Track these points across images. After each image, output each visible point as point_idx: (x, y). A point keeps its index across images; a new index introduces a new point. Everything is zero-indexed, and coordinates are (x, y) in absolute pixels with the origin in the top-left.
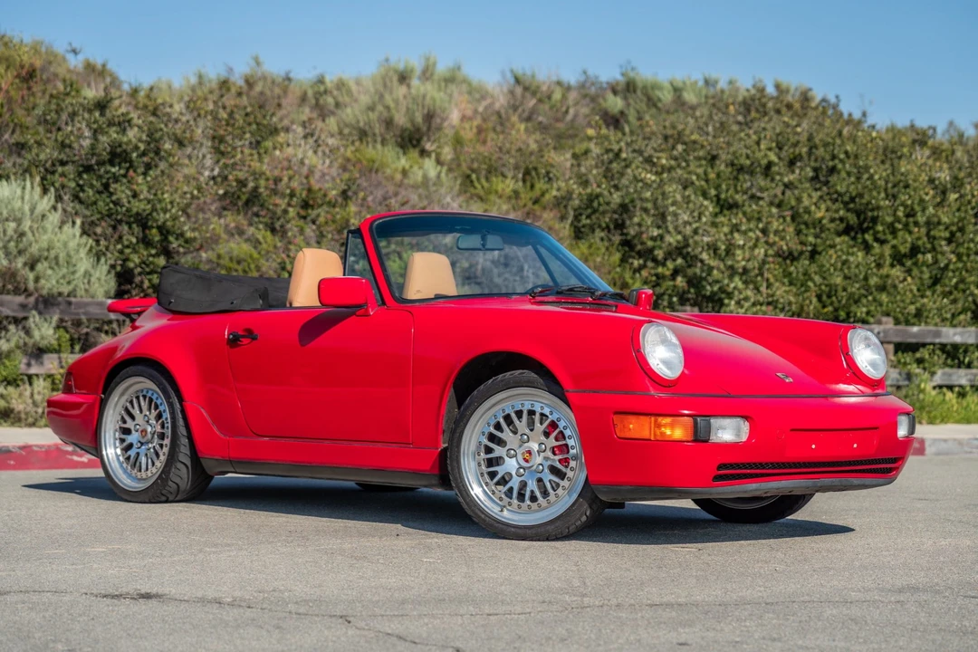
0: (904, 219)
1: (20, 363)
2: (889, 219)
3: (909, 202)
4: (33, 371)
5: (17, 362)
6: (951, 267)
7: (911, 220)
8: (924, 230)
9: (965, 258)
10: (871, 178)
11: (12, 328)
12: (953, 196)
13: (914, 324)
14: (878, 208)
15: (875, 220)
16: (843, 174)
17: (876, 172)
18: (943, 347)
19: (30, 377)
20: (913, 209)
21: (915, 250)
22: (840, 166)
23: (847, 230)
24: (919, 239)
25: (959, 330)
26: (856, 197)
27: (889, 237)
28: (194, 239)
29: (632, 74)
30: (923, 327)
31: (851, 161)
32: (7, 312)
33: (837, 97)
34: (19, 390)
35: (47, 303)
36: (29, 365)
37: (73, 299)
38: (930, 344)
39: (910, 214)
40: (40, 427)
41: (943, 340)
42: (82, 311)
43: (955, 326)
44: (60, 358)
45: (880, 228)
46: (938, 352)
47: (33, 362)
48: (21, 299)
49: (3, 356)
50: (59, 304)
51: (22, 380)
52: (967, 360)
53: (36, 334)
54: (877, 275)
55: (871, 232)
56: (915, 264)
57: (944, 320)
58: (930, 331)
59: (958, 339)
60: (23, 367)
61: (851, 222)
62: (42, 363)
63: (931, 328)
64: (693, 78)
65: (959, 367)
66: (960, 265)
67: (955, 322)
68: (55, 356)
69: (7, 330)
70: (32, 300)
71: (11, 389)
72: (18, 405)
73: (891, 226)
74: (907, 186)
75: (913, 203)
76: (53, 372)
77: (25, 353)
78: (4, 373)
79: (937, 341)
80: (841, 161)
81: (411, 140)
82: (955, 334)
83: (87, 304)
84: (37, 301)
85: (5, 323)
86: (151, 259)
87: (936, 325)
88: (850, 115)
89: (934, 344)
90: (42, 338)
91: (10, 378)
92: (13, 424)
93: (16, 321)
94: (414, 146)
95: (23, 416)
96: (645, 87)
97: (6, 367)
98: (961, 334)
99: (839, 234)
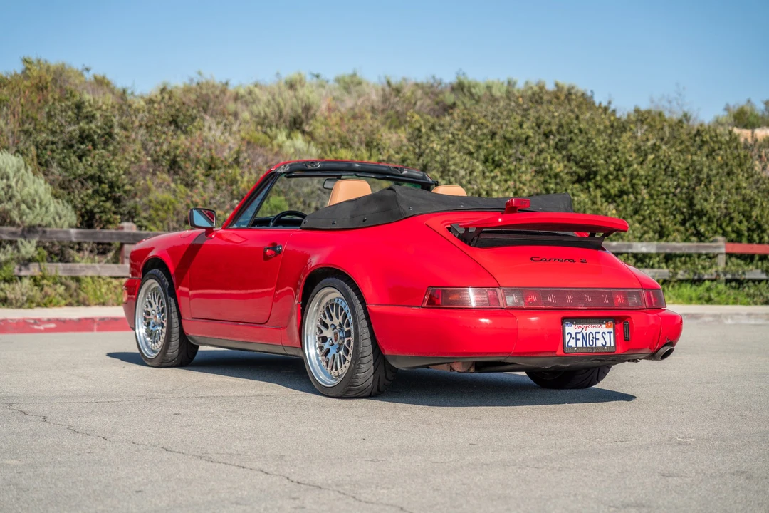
0: (615, 173)
1: (15, 269)
2: (605, 172)
3: (618, 162)
4: (23, 273)
5: (12, 268)
6: (646, 203)
7: (620, 173)
8: (628, 179)
9: (655, 197)
10: (594, 145)
11: (8, 247)
12: (651, 157)
13: (615, 240)
14: (597, 165)
15: (595, 173)
16: (577, 143)
17: (597, 142)
18: (635, 255)
19: (20, 278)
20: (620, 166)
21: (622, 193)
22: (574, 138)
23: (580, 180)
24: (624, 185)
25: (644, 244)
26: (584, 157)
27: (604, 184)
28: (130, 191)
29: (462, 78)
30: (620, 242)
31: (584, 135)
32: (6, 237)
33: (592, 92)
34: (12, 286)
35: (30, 231)
36: (20, 270)
37: (48, 229)
38: (625, 253)
39: (619, 169)
40: (25, 308)
41: (635, 250)
42: (53, 236)
43: (642, 241)
44: (40, 266)
45: (598, 178)
46: (631, 258)
47: (23, 268)
48: (13, 229)
49: (3, 264)
50: (37, 232)
51: (15, 279)
52: (651, 263)
53: (23, 251)
54: (591, 209)
55: (593, 181)
56: (622, 202)
57: (635, 237)
58: (624, 245)
59: (644, 250)
60: (16, 271)
61: (581, 174)
62: (28, 269)
63: (626, 243)
64: (502, 80)
65: (646, 267)
66: (652, 202)
67: (642, 239)
68: (37, 264)
69: (4, 248)
70: (20, 229)
71: (7, 285)
72: (10, 296)
73: (606, 177)
74: (617, 151)
75: (620, 162)
76: (36, 274)
77: (18, 262)
78: (4, 275)
79: (630, 251)
80: (576, 134)
81: (295, 124)
82: (642, 247)
83: (57, 232)
84: (23, 230)
85: (4, 243)
86: (101, 203)
87: (629, 241)
88: (600, 104)
89: (628, 253)
90: (27, 253)
91: (7, 278)
92: (8, 307)
93: (11, 242)
94: (298, 129)
95: (14, 301)
96: (469, 87)
97: (5, 271)
98: (646, 247)
99: (574, 183)
